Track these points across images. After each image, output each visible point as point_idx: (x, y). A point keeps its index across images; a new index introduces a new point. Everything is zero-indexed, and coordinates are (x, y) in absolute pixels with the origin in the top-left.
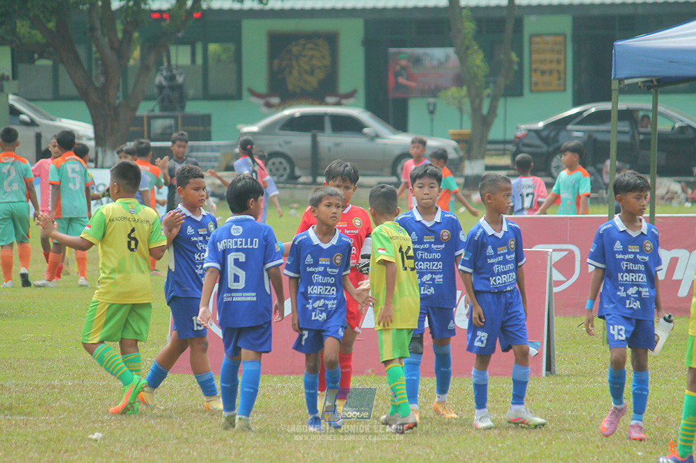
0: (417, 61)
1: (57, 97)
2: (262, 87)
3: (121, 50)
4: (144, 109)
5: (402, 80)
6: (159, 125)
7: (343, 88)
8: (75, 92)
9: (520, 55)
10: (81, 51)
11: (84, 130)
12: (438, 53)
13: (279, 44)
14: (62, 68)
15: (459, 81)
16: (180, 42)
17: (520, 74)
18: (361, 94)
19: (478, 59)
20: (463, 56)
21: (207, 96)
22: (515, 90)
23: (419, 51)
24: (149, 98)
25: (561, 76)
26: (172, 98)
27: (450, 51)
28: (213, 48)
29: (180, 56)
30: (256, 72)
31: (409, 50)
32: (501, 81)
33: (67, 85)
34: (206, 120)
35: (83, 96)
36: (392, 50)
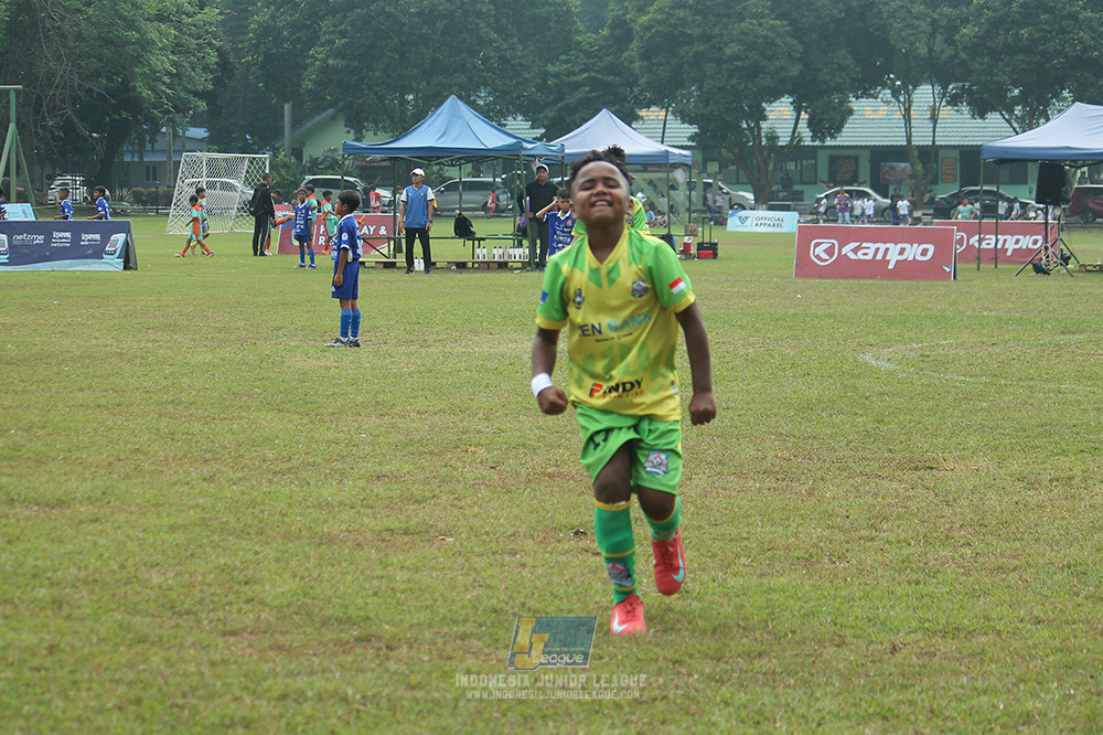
0: (893, 168)
1: (738, 183)
2: (826, 179)
3: (766, 161)
4: (775, 188)
5: (886, 176)
6: (781, 195)
7: (861, 181)
8: (747, 181)
9: (937, 165)
10: (749, 162)
11: (750, 196)
12: (902, 165)
13: (833, 161)
14: (741, 171)
15: (911, 177)
16: (791, 160)
17: (937, 174)
18: (868, 183)
19: (919, 167)
20: (913, 166)
21: (802, 183)
22: (935, 181)
23: (894, 164)
24: (777, 184)
25: (955, 176)
26: (787, 183)
27: (908, 164)
28: (804, 162)
29: (791, 166)
30: (823, 173)
31: (889, 164)
32: (930, 177)
33: (743, 177)
34: (802, 193)
35: (750, 183)
36: (882, 164)
